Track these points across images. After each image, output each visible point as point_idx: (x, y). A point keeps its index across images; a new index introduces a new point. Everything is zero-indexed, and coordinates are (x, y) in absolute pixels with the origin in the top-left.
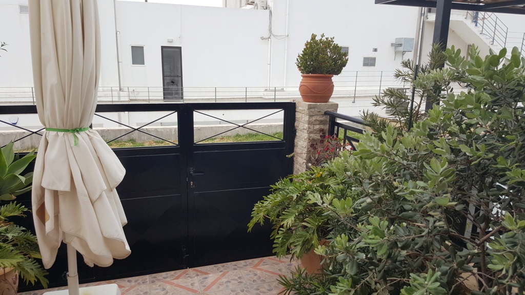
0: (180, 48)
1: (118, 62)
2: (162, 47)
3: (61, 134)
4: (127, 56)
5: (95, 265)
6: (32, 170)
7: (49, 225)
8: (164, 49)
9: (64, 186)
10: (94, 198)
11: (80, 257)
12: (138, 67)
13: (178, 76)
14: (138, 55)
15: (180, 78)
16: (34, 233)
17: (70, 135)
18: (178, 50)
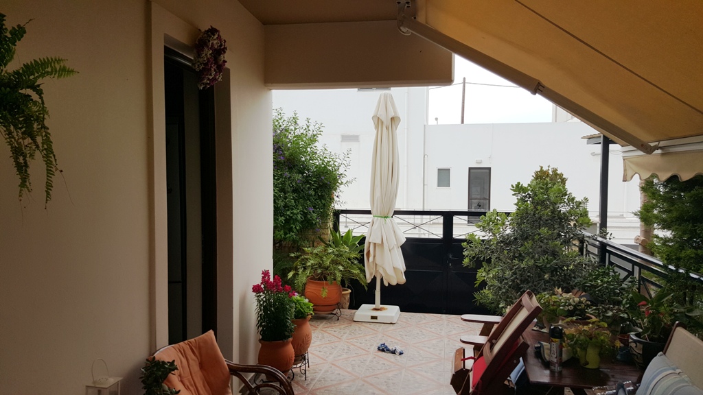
0: (489, 169)
1: (424, 185)
2: (470, 169)
3: (379, 218)
4: (433, 178)
5: (389, 284)
6: (364, 243)
7: (371, 259)
8: (472, 171)
9: (379, 241)
10: (391, 248)
11: (382, 280)
12: (444, 190)
13: (485, 199)
14: (444, 177)
15: (488, 201)
16: (364, 266)
17: (383, 219)
18: (487, 171)
